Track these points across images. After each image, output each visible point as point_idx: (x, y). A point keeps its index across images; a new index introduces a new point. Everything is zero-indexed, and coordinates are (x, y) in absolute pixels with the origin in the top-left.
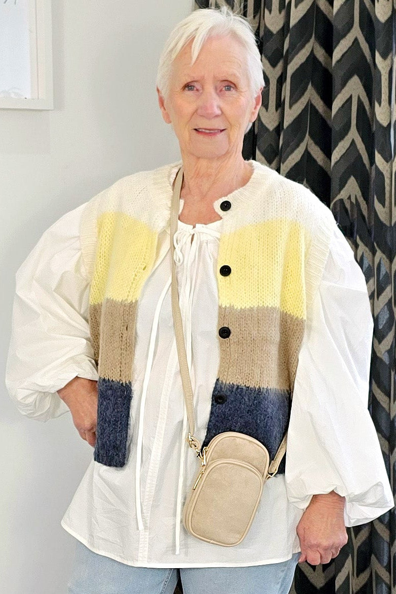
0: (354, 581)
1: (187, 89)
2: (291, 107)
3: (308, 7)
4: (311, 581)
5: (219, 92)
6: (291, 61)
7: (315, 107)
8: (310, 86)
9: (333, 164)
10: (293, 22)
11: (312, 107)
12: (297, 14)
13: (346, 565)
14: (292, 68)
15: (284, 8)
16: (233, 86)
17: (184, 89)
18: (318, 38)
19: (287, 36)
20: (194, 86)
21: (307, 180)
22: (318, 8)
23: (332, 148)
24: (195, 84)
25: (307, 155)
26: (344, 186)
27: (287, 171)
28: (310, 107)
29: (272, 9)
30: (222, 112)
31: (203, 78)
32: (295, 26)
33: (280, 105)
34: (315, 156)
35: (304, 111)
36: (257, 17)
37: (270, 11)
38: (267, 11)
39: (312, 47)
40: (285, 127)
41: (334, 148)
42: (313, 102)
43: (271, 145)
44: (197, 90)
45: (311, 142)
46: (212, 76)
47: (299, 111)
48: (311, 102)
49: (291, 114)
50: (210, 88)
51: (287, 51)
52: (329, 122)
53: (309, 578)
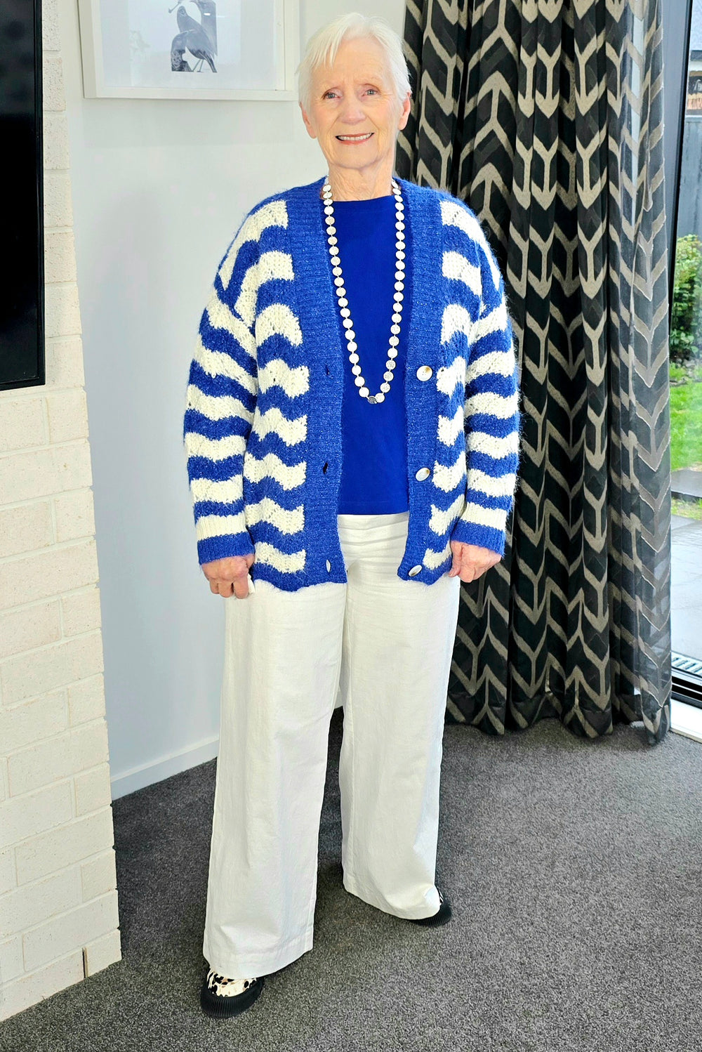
1: (327, 97)
5: (362, 98)
16: (376, 90)
17: (324, 98)
20: (334, 94)
24: (336, 91)
30: (367, 116)
31: (343, 83)
44: (338, 97)
46: (353, 80)
50: (351, 95)
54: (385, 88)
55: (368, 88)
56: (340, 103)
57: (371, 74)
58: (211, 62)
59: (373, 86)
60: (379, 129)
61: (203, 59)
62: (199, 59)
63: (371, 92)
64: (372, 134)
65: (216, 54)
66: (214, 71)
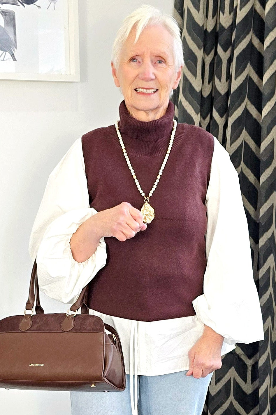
0: (271, 390)
1: (132, 61)
2: (235, 79)
3: (249, 10)
4: (243, 389)
5: (154, 64)
6: (236, 48)
7: (252, 79)
8: (249, 64)
9: (263, 117)
10: (238, 21)
11: (250, 79)
12: (241, 15)
13: (266, 381)
14: (237, 52)
15: (233, 10)
16: (163, 61)
17: (130, 61)
18: (254, 32)
19: (234, 30)
20: (137, 59)
21: (245, 129)
22: (255, 11)
23: (263, 107)
24: (138, 58)
25: (246, 111)
26: (270, 132)
27: (233, 122)
28: (249, 79)
29: (225, 12)
30: (156, 78)
31: (144, 53)
32: (240, 23)
33: (229, 77)
34: (251, 112)
35: (245, 81)
36: (215, 18)
37: (223, 13)
38: (221, 14)
39: (250, 37)
40: (232, 92)
41: (264, 107)
42: (251, 76)
43: (222, 104)
44: (139, 62)
45: (249, 103)
46: (150, 52)
47: (241, 82)
48: (249, 76)
49: (236, 84)
50: (148, 61)
51: (234, 41)
52: (260, 89)
53: (242, 388)
54: (169, 60)
55: (159, 59)
56: (140, 66)
57: (163, 49)
58: (13, 55)
59: (162, 58)
60: (162, 87)
61: (6, 51)
62: (2, 52)
63: (160, 62)
64: (157, 90)
65: (16, 48)
66: (15, 60)
